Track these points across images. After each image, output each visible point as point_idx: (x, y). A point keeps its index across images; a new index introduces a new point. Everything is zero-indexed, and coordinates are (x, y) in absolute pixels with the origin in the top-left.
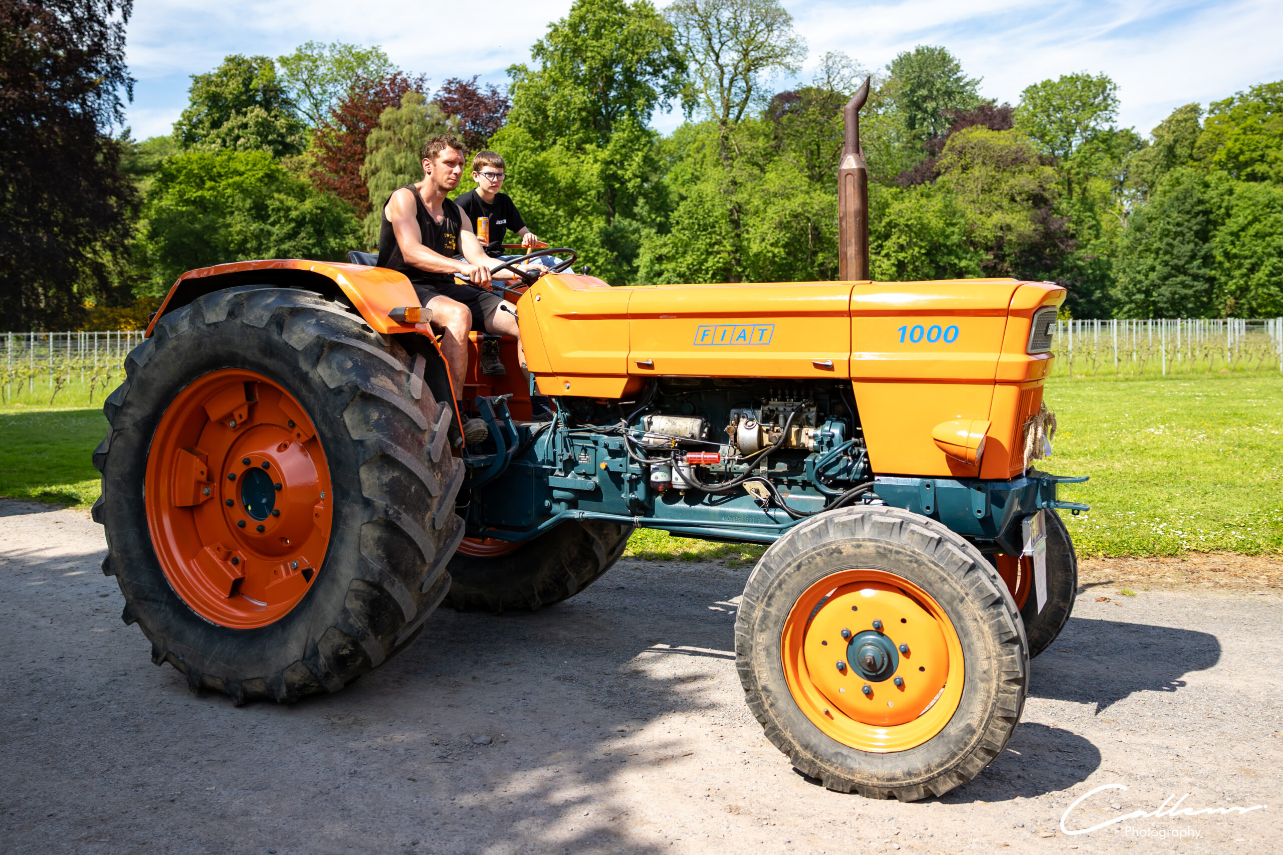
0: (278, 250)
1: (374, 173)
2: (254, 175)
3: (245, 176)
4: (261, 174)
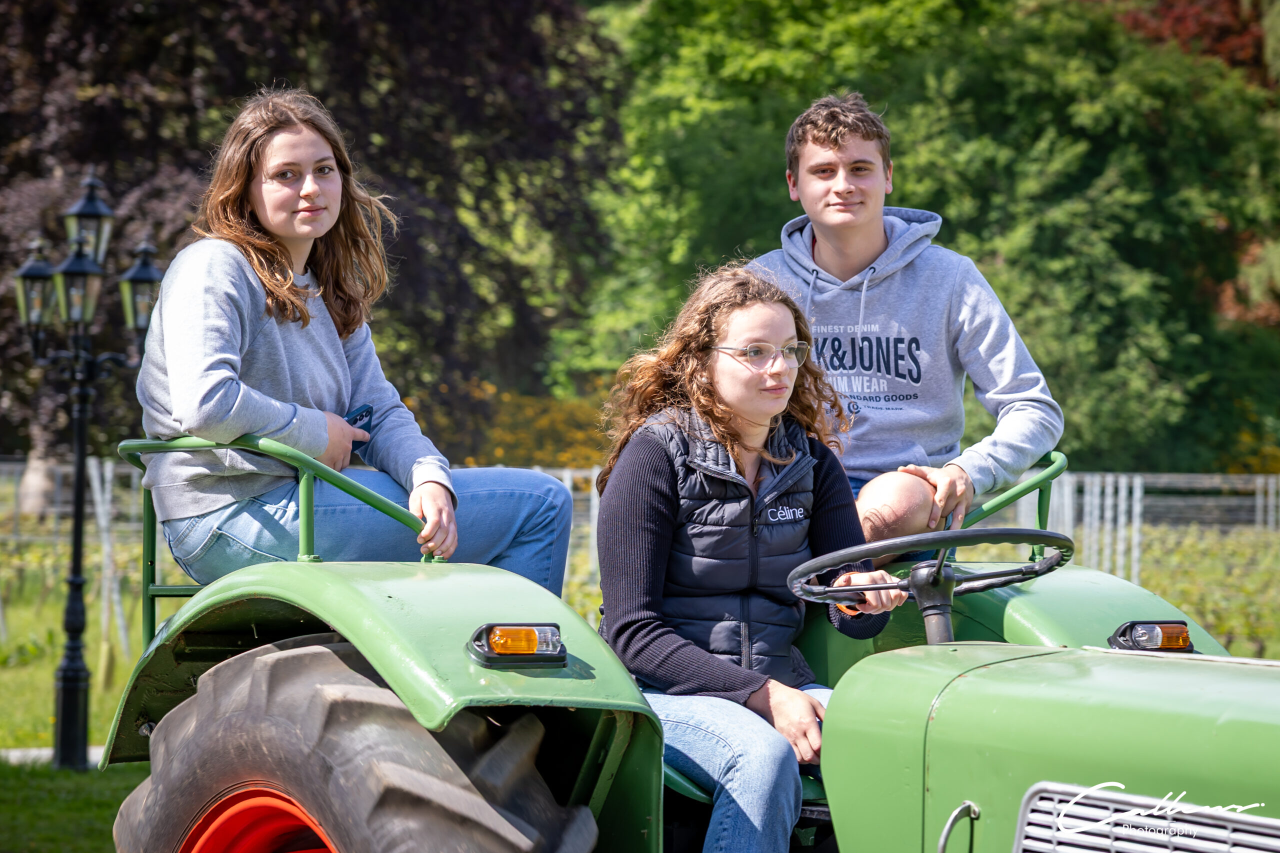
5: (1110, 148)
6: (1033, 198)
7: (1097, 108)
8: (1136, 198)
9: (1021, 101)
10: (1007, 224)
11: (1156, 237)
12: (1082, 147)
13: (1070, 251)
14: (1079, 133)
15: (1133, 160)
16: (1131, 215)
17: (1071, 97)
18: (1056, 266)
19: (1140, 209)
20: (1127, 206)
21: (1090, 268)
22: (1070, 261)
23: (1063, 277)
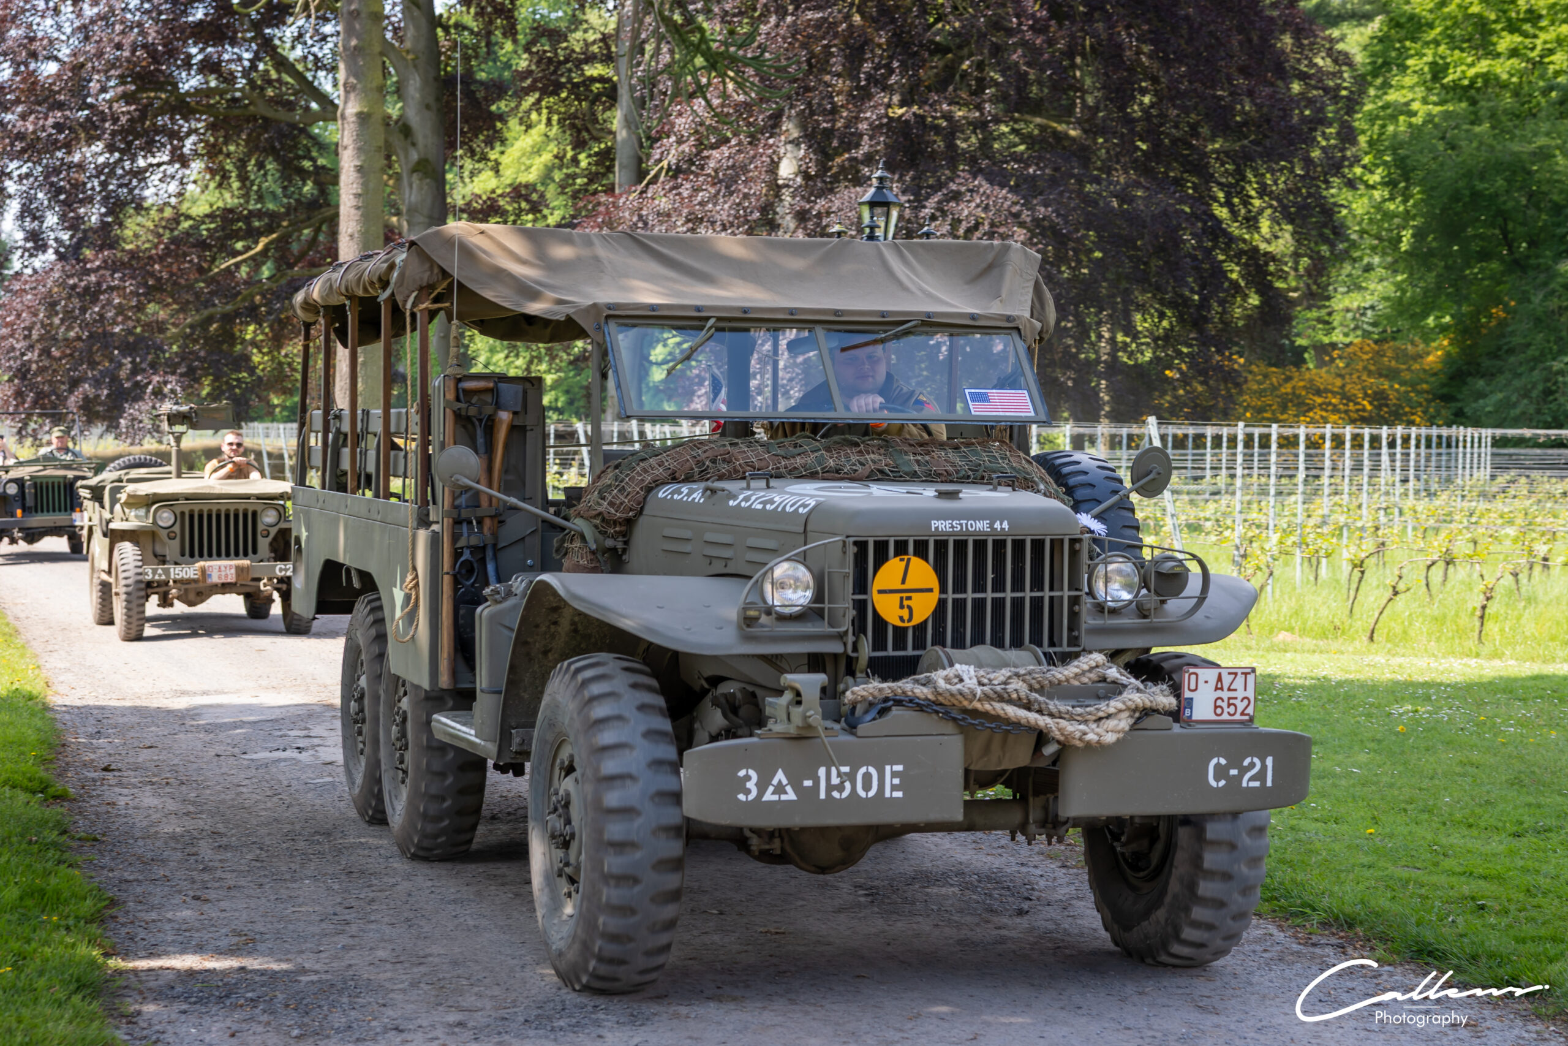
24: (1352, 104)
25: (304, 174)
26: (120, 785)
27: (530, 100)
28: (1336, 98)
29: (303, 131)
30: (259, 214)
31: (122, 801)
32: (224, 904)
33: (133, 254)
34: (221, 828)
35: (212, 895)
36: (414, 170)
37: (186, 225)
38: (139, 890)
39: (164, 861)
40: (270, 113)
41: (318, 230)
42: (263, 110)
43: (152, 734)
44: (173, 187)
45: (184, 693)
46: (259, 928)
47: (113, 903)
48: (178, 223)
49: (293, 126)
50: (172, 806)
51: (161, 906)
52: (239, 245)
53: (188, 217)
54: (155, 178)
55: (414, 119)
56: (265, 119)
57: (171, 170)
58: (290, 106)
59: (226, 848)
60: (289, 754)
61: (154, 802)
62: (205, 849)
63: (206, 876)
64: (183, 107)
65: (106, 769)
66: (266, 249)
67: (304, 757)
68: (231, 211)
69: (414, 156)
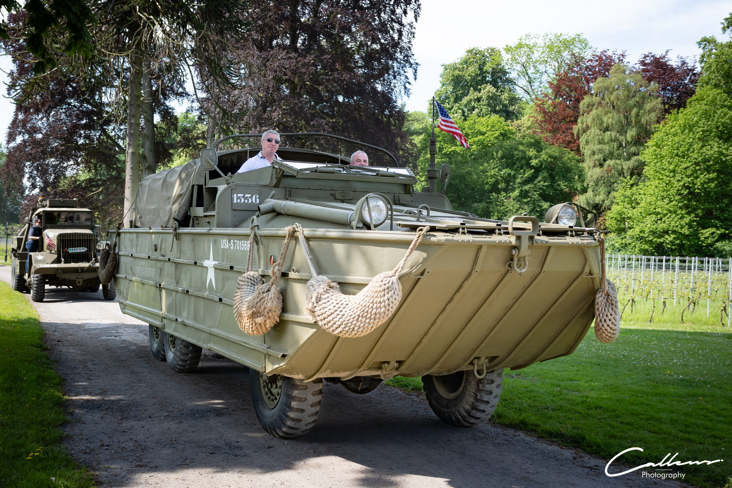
0: (521, 190)
1: (584, 131)
2: (493, 135)
3: (486, 135)
4: (498, 133)
5: (540, 171)
6: (520, 183)
7: (537, 161)
8: (546, 184)
9: (517, 159)
10: (513, 190)
11: (551, 193)
12: (533, 171)
13: (529, 197)
14: (533, 167)
15: (545, 174)
16: (545, 188)
17: (530, 158)
18: (525, 200)
19: (547, 186)
20: (543, 186)
21: (534, 201)
22: (529, 199)
23: (527, 203)
24: (417, 158)
25: (114, 169)
26: (63, 346)
27: (181, 149)
28: (412, 156)
29: (114, 157)
30: (100, 180)
31: (64, 351)
32: (96, 381)
33: (63, 191)
34: (94, 359)
35: (93, 378)
36: (146, 169)
37: (78, 183)
38: (71, 376)
39: (78, 368)
40: (105, 151)
41: (117, 186)
42: (102, 150)
43: (71, 332)
44: (75, 171)
45: (80, 319)
46: (107, 388)
47: (64, 380)
48: (76, 182)
49: (112, 155)
50: (79, 352)
51: (78, 381)
52: (94, 189)
53: (79, 180)
54: (69, 169)
55: (147, 154)
56: (103, 153)
57: (74, 167)
58: (111, 149)
59: (96, 364)
60: (112, 337)
61: (74, 351)
62: (90, 365)
63: (90, 373)
64: (79, 148)
65: (59, 341)
66: (102, 190)
67: (117, 338)
68: (92, 179)
69: (147, 165)
